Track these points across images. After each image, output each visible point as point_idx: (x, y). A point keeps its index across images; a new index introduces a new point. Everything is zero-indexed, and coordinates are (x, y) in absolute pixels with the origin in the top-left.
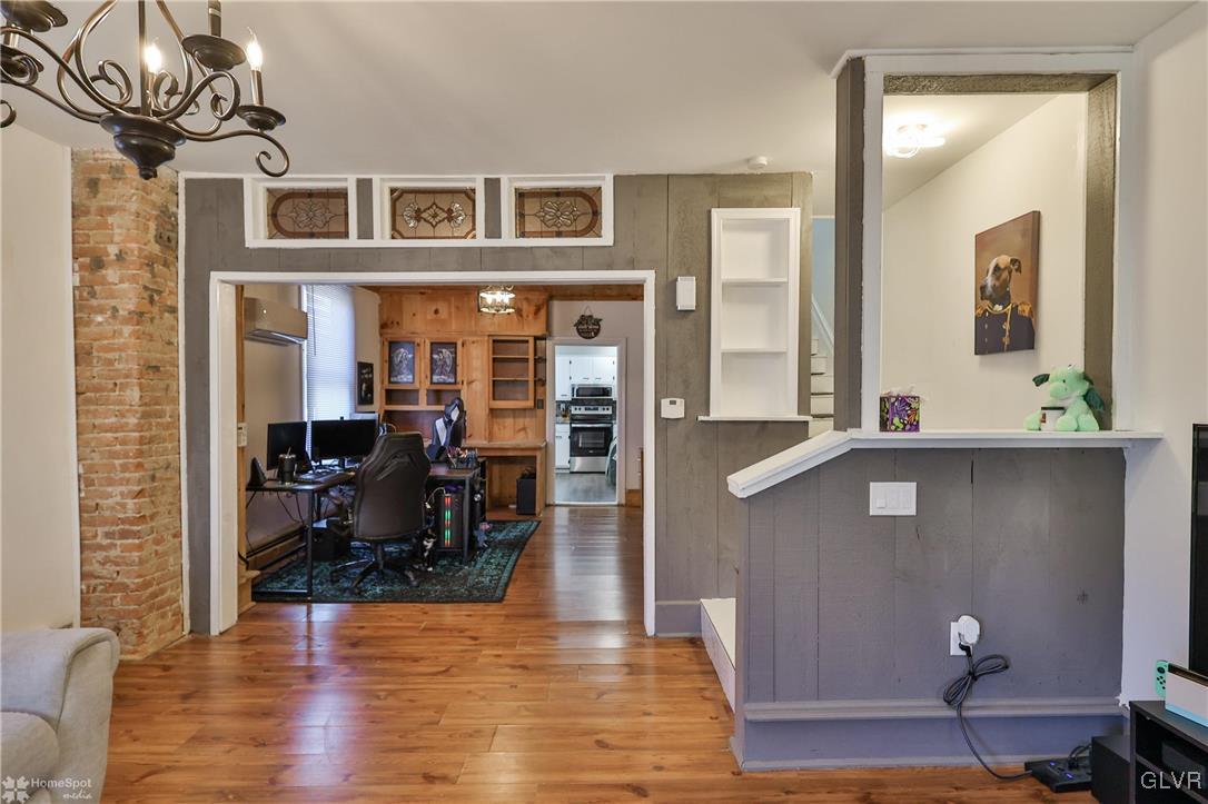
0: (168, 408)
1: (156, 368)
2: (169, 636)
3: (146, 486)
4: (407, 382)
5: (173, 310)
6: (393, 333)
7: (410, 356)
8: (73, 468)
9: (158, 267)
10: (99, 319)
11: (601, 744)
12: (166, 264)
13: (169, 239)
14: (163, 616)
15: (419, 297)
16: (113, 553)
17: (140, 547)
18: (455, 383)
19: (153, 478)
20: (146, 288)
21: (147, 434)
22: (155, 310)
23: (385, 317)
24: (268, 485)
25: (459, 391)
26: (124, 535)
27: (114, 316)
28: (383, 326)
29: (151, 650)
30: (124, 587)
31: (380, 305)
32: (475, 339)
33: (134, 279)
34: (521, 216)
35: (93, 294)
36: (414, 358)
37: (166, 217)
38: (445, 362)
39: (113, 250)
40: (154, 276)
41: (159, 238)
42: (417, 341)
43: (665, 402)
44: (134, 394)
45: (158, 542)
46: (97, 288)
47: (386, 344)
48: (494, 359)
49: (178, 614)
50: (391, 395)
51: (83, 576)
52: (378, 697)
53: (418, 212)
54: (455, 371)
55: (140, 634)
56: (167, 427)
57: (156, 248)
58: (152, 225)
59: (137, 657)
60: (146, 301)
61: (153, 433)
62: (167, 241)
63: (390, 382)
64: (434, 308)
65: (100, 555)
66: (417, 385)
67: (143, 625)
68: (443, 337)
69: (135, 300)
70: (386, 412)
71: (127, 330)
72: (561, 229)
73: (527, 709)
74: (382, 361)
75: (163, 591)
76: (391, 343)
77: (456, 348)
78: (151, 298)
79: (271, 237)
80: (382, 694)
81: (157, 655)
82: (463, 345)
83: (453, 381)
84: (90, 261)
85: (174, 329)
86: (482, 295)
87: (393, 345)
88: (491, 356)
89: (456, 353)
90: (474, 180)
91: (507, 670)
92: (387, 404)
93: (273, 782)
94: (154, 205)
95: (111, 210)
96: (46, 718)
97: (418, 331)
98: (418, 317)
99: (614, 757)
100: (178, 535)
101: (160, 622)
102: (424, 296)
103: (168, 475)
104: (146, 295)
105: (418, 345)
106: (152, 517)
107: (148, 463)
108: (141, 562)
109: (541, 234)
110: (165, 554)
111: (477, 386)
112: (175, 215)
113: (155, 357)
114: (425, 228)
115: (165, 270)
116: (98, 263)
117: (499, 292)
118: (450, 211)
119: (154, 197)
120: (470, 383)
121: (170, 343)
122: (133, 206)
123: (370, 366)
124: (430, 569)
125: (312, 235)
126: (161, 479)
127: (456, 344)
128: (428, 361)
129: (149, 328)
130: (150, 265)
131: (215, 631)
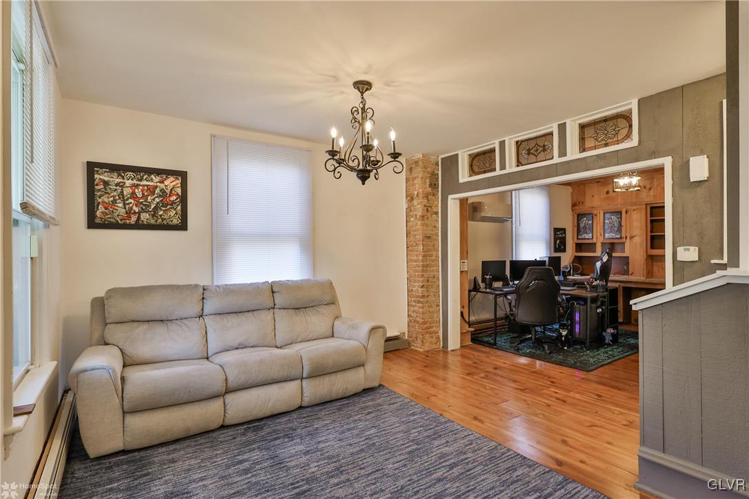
0: (434, 253)
1: (429, 237)
2: (434, 346)
3: (425, 284)
4: (588, 239)
5: (437, 213)
6: (580, 209)
7: (590, 222)
8: (406, 276)
9: (430, 197)
10: (412, 219)
11: (564, 442)
12: (434, 195)
13: (435, 185)
14: (432, 337)
15: (596, 185)
16: (416, 308)
17: (423, 308)
18: (621, 238)
19: (428, 281)
20: (425, 206)
21: (426, 263)
22: (429, 214)
23: (575, 200)
24: (481, 290)
25: (624, 243)
26: (419, 302)
27: (416, 218)
28: (574, 205)
29: (427, 349)
30: (418, 322)
31: (572, 193)
32: (635, 208)
33: (421, 203)
34: (582, 139)
35: (410, 210)
36: (592, 223)
37: (434, 176)
38: (614, 225)
39: (416, 193)
40: (428, 200)
41: (431, 185)
42: (595, 212)
43: (680, 250)
44: (421, 248)
45: (430, 307)
46: (412, 208)
47: (576, 216)
48: (652, 221)
49: (438, 338)
50: (579, 247)
51: (409, 316)
52: (485, 388)
53: (529, 150)
54: (620, 230)
55: (423, 342)
56: (434, 261)
57: (429, 190)
58: (428, 181)
59: (421, 350)
60: (425, 211)
61: (428, 263)
62: (434, 186)
63: (578, 239)
64: (606, 190)
65: (412, 309)
66: (595, 240)
67: (423, 338)
68: (612, 208)
69: (421, 211)
70: (575, 256)
71: (419, 223)
72: (608, 141)
73: (544, 415)
74: (574, 226)
75: (432, 327)
76: (578, 215)
77: (621, 215)
78: (427, 209)
79: (470, 176)
80: (488, 388)
81: (428, 351)
82: (626, 212)
83: (619, 236)
84: (410, 198)
85: (437, 221)
86: (615, 180)
87: (580, 216)
88: (649, 219)
89: (621, 218)
90: (552, 127)
91: (554, 399)
92: (576, 252)
93: (428, 398)
94: (428, 172)
95: (415, 178)
96: (364, 346)
97: (595, 206)
98: (596, 197)
99: (564, 448)
100: (438, 306)
101: (431, 340)
102: (599, 184)
103: (434, 280)
104: (425, 208)
105: (596, 215)
106: (428, 296)
107: (426, 274)
108: (423, 313)
109: (595, 148)
110: (432, 312)
111: (637, 240)
112: (437, 174)
113: (429, 233)
114: (532, 158)
115: (433, 197)
116: (412, 199)
117: (626, 178)
118: (544, 146)
119: (429, 169)
120: (631, 238)
121: (435, 227)
122: (420, 175)
123: (564, 230)
124: (566, 348)
125: (485, 172)
126: (431, 282)
127: (621, 212)
128: (602, 224)
129: (426, 222)
130: (427, 197)
131: (449, 349)
